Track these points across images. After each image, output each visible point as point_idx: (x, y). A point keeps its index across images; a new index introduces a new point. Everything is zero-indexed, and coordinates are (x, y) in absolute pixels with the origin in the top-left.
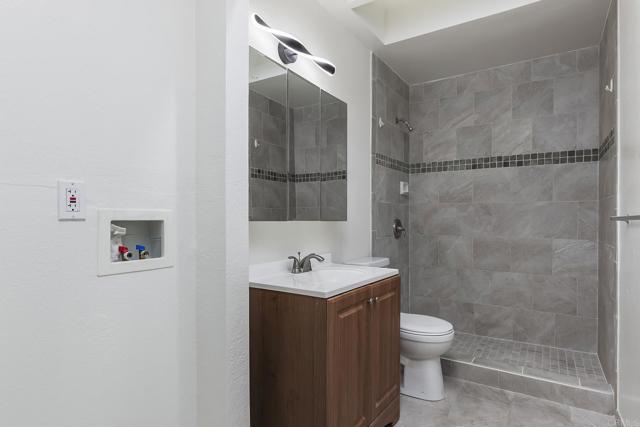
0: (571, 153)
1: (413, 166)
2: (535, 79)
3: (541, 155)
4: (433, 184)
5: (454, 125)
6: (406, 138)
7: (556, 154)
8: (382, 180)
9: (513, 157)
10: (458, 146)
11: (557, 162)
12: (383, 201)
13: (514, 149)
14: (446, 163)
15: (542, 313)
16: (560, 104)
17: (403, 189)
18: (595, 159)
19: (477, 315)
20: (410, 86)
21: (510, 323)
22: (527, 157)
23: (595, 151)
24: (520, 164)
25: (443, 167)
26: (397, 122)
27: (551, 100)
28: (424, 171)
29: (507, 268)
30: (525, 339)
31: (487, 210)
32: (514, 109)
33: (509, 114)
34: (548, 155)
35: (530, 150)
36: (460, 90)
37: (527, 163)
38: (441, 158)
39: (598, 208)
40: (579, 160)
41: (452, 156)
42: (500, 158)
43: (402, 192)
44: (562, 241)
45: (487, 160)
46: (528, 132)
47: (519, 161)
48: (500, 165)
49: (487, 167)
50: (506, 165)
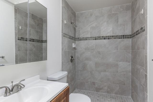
0: (124, 36)
1: (77, 38)
2: (113, 12)
3: (115, 36)
4: (83, 44)
5: (89, 26)
6: (75, 29)
7: (119, 36)
8: (66, 42)
9: (107, 37)
10: (91, 33)
11: (119, 38)
12: (66, 50)
13: (107, 34)
14: (87, 38)
15: (115, 85)
16: (120, 21)
17: (74, 46)
18: (130, 38)
19: (96, 86)
20: (76, 13)
21: (106, 88)
22: (111, 36)
23: (130, 35)
24: (109, 39)
25: (86, 39)
26: (72, 23)
27: (118, 19)
28: (80, 40)
29: (105, 71)
30: (110, 93)
31: (99, 53)
32: (107, 22)
33: (106, 23)
34: (117, 36)
35: (112, 35)
36: (91, 15)
37: (111, 39)
38: (85, 36)
39: (131, 53)
40: (126, 38)
41: (89, 36)
42: (103, 37)
43: (73, 47)
44: (121, 63)
45: (99, 37)
46: (111, 29)
47: (109, 38)
48: (103, 39)
49: (99, 39)
50: (105, 39)
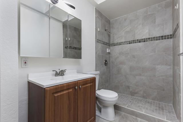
0: (162, 37)
1: (112, 44)
2: (149, 13)
3: (152, 38)
4: (117, 50)
5: (124, 31)
6: (109, 36)
7: (157, 37)
8: (100, 47)
9: (142, 39)
10: (125, 37)
11: (157, 40)
12: (100, 54)
13: (143, 37)
14: (121, 43)
15: (152, 90)
16: (158, 21)
18: (171, 38)
19: (131, 90)
20: (111, 20)
21: (142, 92)
22: (147, 39)
23: (171, 35)
24: (144, 41)
25: (120, 44)
26: (106, 31)
27: (155, 19)
28: (115, 45)
29: (140, 75)
30: (147, 98)
31: (134, 57)
32: (142, 24)
34: (154, 38)
35: (148, 37)
36: (125, 20)
37: (147, 41)
38: (120, 41)
39: (172, 55)
40: (165, 39)
41: (123, 40)
42: (138, 40)
43: (107, 52)
44: (159, 66)
45: (134, 41)
46: (147, 31)
47: (144, 40)
48: (138, 42)
49: (134, 43)
50: (140, 42)
